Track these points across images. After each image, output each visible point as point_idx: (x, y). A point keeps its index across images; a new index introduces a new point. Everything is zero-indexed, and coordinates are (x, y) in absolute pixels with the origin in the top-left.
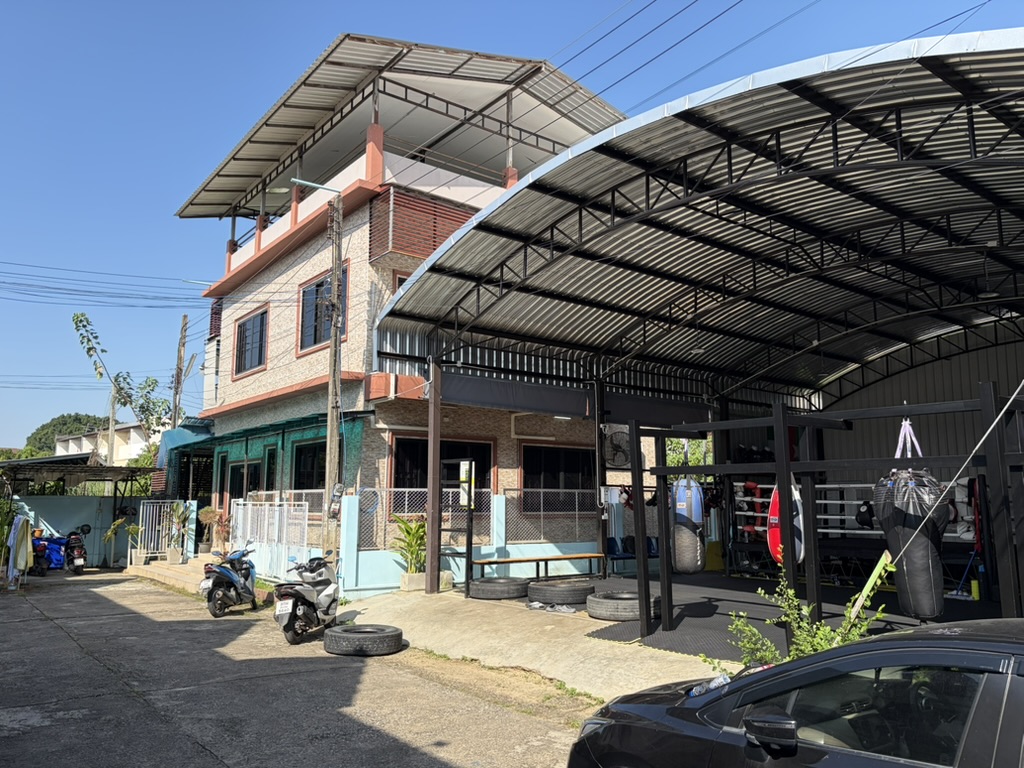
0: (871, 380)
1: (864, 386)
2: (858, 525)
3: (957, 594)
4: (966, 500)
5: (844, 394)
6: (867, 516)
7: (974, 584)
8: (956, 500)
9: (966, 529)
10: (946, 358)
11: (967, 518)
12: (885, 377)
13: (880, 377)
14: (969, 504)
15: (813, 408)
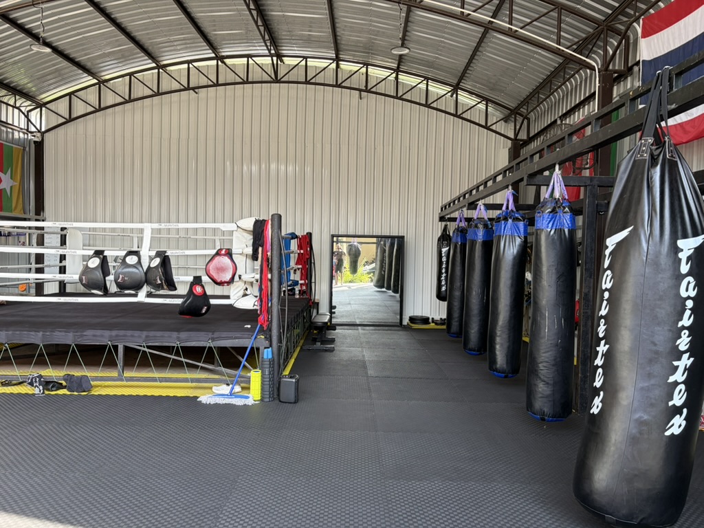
0: (110, 103)
1: (100, 109)
2: (82, 289)
3: (231, 394)
4: (250, 251)
5: (74, 116)
6: (99, 274)
7: (256, 377)
8: (234, 251)
9: (242, 293)
10: (193, 89)
11: (245, 277)
12: (126, 102)
13: (120, 100)
14: (254, 257)
15: (32, 129)
